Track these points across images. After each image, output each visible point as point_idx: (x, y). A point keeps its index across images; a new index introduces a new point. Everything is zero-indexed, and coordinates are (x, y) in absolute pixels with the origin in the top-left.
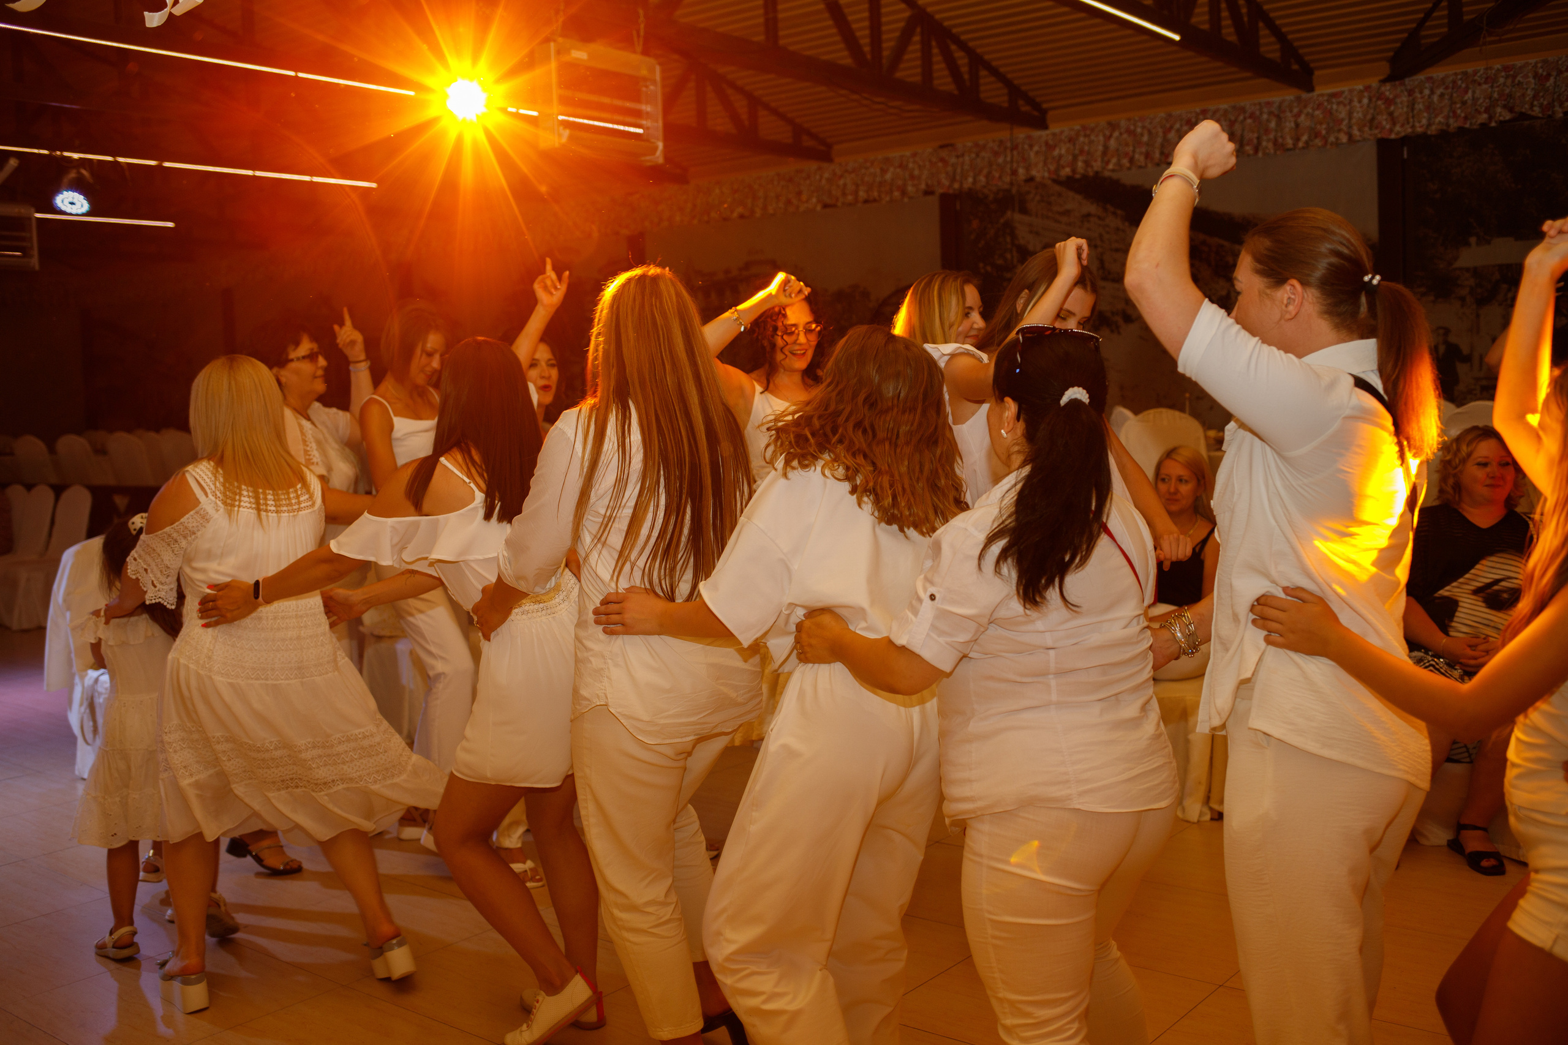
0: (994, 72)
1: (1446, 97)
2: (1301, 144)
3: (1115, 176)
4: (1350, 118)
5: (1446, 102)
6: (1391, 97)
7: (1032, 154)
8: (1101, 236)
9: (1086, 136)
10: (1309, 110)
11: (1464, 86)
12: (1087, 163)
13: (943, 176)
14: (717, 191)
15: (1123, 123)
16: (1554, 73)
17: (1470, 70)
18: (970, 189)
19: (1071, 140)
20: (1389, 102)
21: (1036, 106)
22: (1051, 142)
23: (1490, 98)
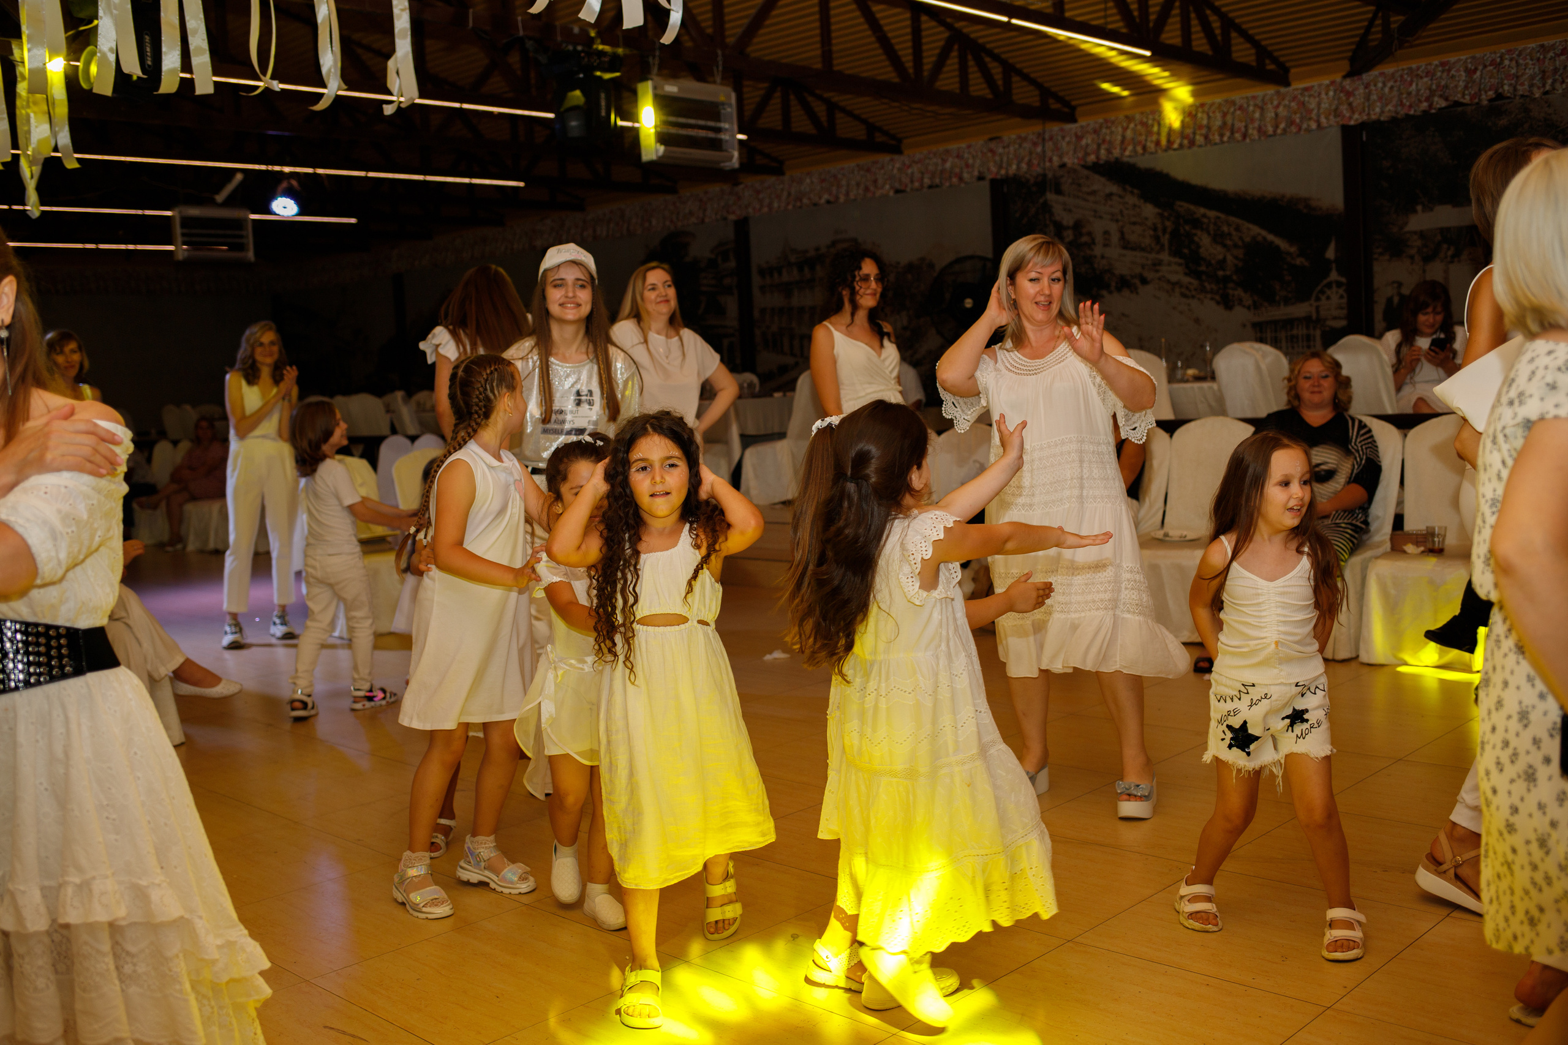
0: (1026, 77)
1: (1395, 89)
2: (1279, 131)
3: (1132, 161)
4: (1319, 108)
5: (1395, 93)
6: (1350, 90)
7: (1064, 144)
8: (1121, 212)
9: (1108, 128)
10: (1286, 102)
11: (1409, 79)
12: (1109, 151)
13: (991, 164)
14: (808, 180)
15: (1138, 117)
16: (1480, 68)
17: (1414, 66)
18: (1015, 175)
19: (1095, 131)
20: (1349, 94)
21: (1066, 104)
22: (1080, 134)
23: (1430, 89)
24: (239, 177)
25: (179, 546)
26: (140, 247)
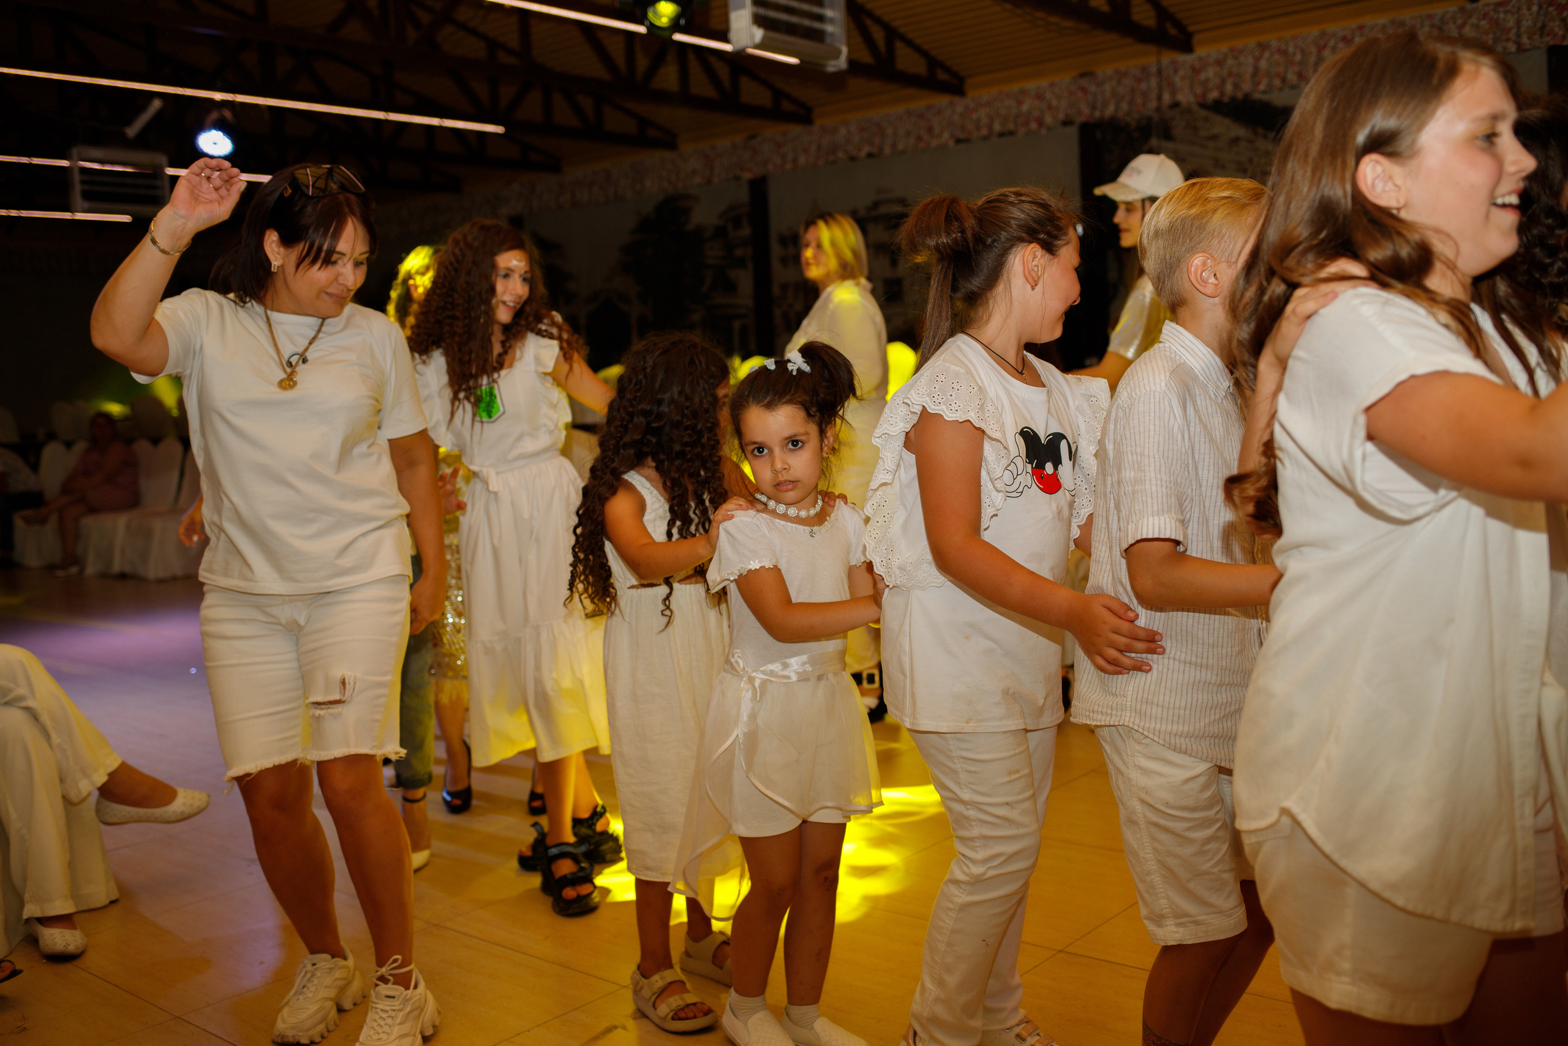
3: (1266, 98)
7: (1177, 79)
8: (1251, 161)
9: (1234, 58)
10: (1474, 20)
12: (1236, 86)
13: (1083, 105)
14: (844, 130)
15: (1274, 44)
18: (1111, 118)
21: (1183, 28)
22: (1198, 66)
24: (157, 104)
25: (74, 570)
26: (25, 214)
